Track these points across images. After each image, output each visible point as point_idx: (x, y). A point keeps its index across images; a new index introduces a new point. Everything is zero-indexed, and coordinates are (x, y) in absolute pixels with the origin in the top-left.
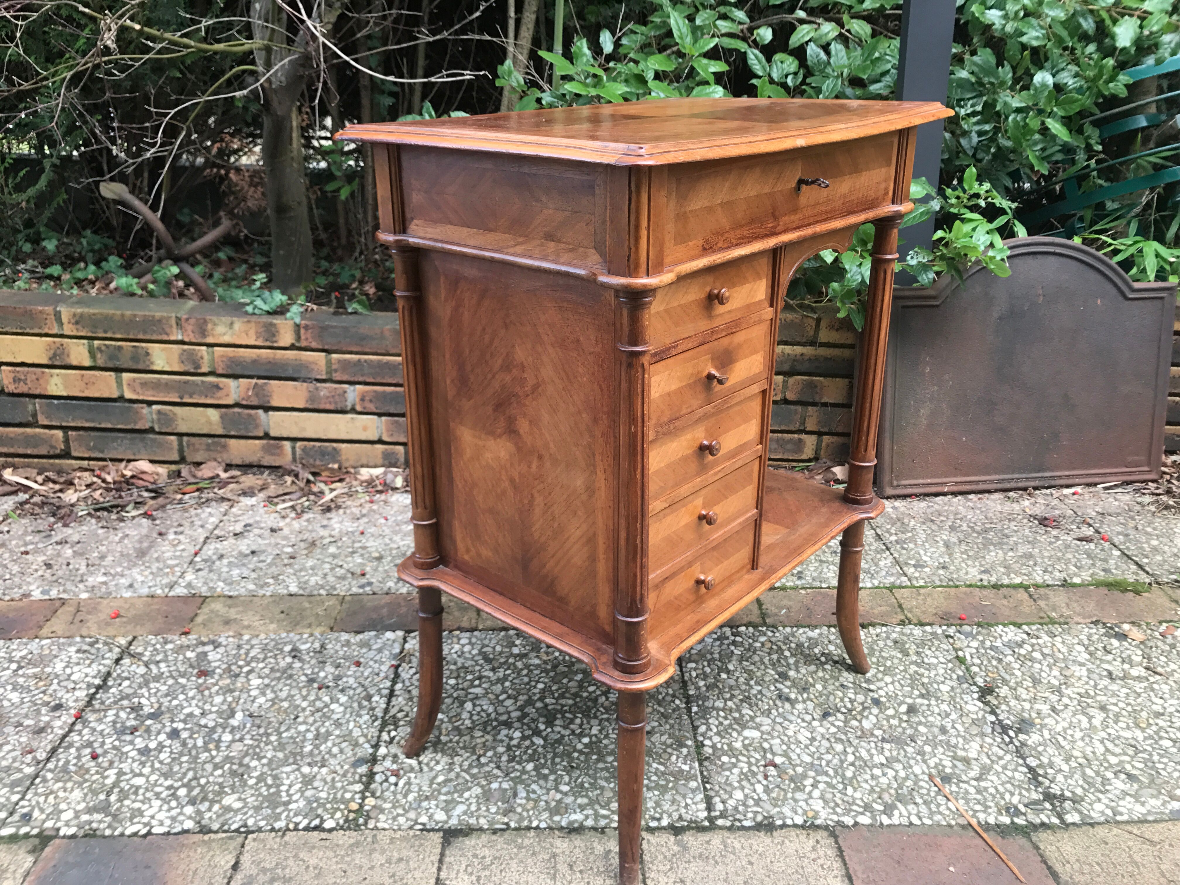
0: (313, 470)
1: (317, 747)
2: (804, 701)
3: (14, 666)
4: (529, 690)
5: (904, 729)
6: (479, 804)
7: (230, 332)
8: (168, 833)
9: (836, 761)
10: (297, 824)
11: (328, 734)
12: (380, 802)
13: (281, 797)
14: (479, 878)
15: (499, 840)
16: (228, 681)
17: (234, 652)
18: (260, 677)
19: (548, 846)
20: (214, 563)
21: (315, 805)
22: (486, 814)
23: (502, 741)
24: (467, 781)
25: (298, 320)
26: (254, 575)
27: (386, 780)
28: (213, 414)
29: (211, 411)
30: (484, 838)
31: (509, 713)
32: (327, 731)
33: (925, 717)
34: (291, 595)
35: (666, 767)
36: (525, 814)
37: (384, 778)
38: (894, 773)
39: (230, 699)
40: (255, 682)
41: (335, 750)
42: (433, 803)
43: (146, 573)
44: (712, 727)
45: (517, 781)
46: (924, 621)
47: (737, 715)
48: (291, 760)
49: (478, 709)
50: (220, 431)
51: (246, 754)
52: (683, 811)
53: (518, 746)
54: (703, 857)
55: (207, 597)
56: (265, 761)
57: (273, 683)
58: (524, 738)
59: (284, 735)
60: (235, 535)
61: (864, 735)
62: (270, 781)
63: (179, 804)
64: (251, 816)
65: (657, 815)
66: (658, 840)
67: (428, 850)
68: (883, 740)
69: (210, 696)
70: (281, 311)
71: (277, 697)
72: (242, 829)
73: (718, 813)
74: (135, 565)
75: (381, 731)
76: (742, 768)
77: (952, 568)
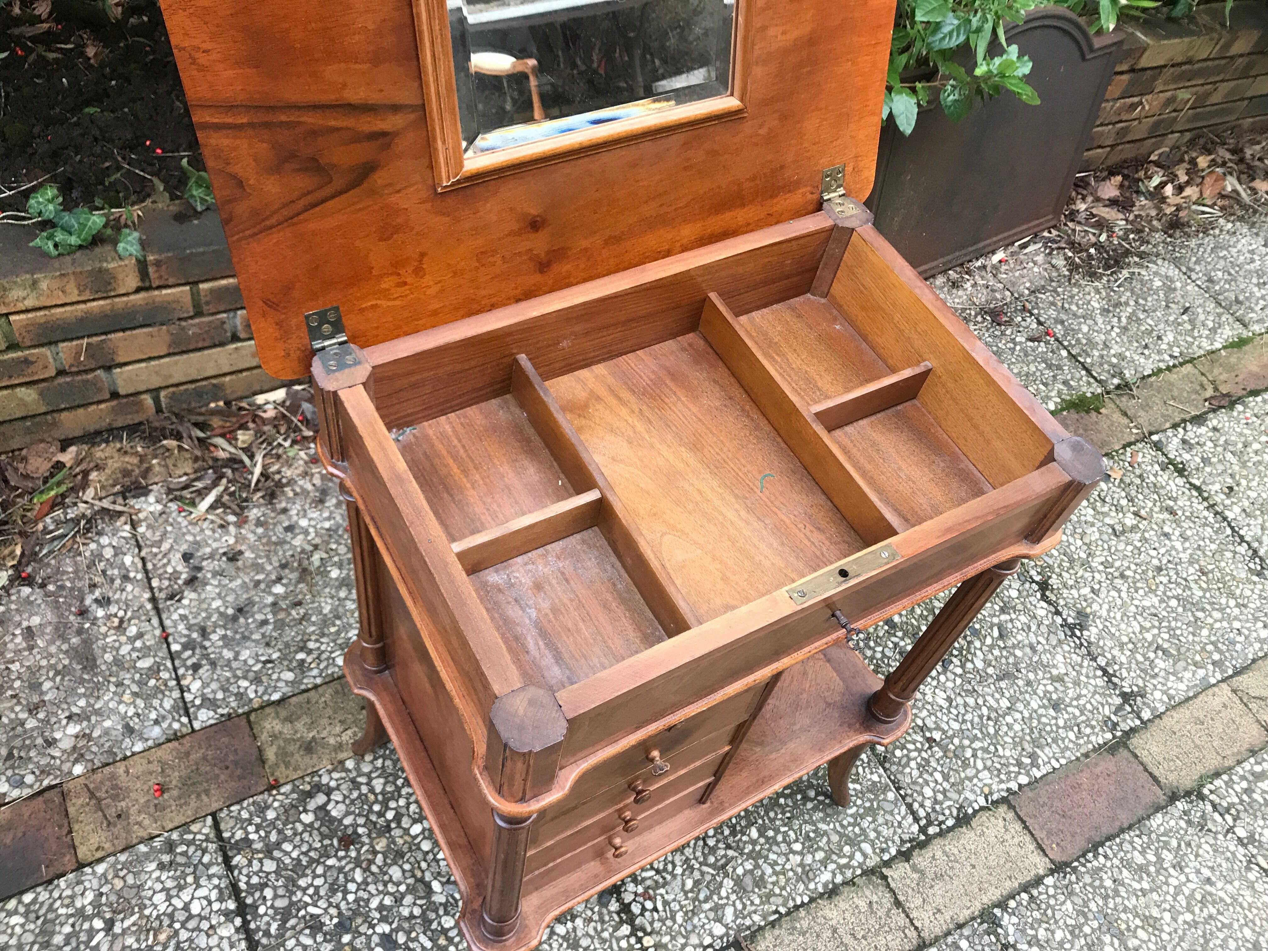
0: (193, 418)
3: (98, 924)
5: (1006, 658)
6: (741, 898)
7: (33, 294)
9: (976, 720)
12: (657, 938)
15: (783, 933)
16: (384, 841)
17: (355, 794)
18: (414, 821)
19: (823, 921)
20: (202, 646)
22: (753, 908)
24: (713, 876)
25: (139, 254)
26: (274, 653)
27: (644, 909)
28: (28, 395)
29: (21, 391)
30: (769, 935)
33: (1015, 637)
35: (861, 784)
36: (784, 893)
37: (640, 906)
38: (1020, 716)
39: (407, 867)
40: (415, 830)
42: (702, 916)
43: (127, 697)
45: (755, 855)
50: (43, 409)
52: (900, 831)
54: (939, 877)
55: (247, 714)
60: (187, 582)
61: (983, 678)
65: (884, 846)
66: (898, 873)
68: (1000, 679)
69: (383, 871)
73: (924, 821)
74: (98, 687)
76: (915, 759)
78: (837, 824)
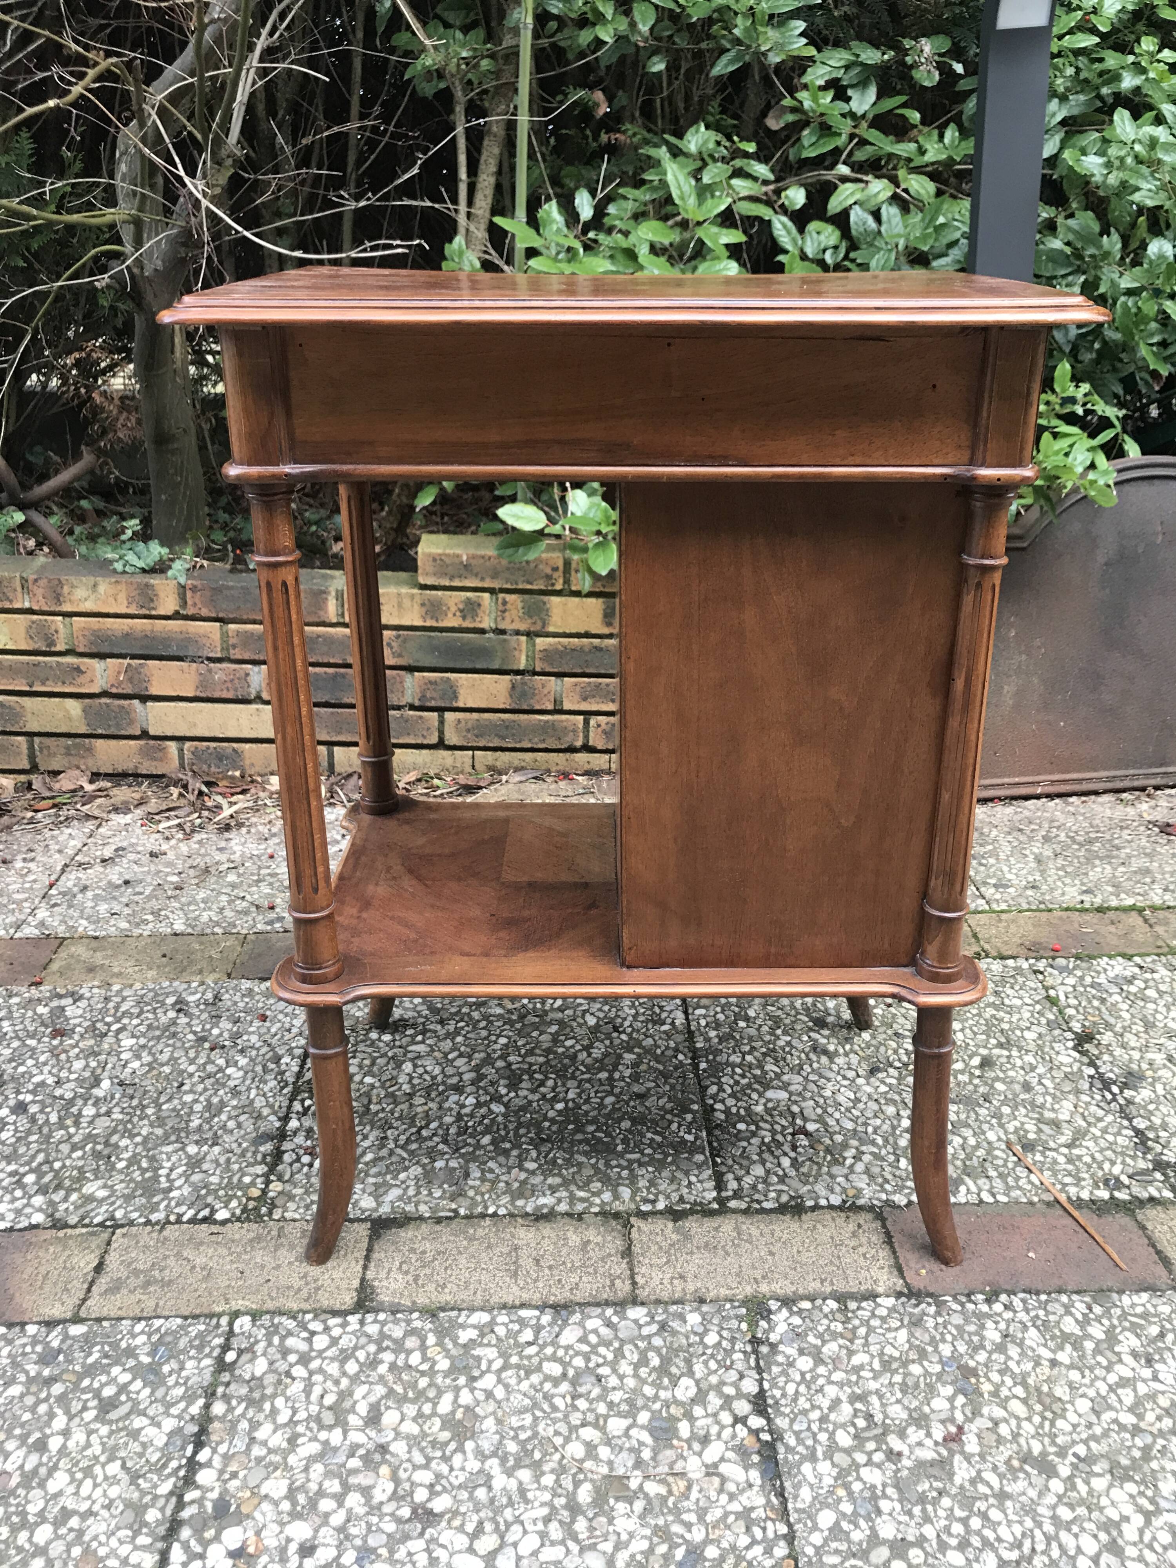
0: (206, 779)
1: (208, 1121)
2: (846, 1054)
4: (488, 1046)
5: (976, 1086)
6: (418, 1187)
7: (93, 597)
8: (11, 1230)
9: (885, 1127)
10: (180, 1216)
11: (222, 1104)
12: (288, 1187)
13: (159, 1183)
14: (416, 1278)
15: (445, 1232)
16: (92, 1042)
17: (100, 1006)
18: (133, 1036)
19: (508, 1236)
20: (75, 896)
21: (203, 1192)
22: (427, 1199)
23: (451, 1109)
24: (404, 1159)
25: (182, 580)
26: (127, 911)
27: (298, 1160)
28: (74, 707)
29: (70, 703)
30: (425, 1228)
31: (460, 1075)
32: (221, 1101)
33: (1004, 1072)
34: (176, 934)
35: (664, 1138)
36: (478, 1198)
37: (294, 1157)
38: (961, 1141)
39: (93, 1064)
40: (127, 1042)
41: (231, 1124)
42: (359, 1186)
44: (726, 1087)
45: (470, 1158)
46: (1006, 953)
47: (758, 1072)
48: (173, 1138)
49: (420, 1070)
50: (83, 730)
51: (115, 1131)
52: (685, 1191)
53: (471, 1115)
54: (710, 1248)
55: (64, 939)
56: (138, 1139)
57: (151, 1043)
58: (479, 1105)
59: (164, 1107)
60: (104, 861)
62: (144, 1164)
63: (25, 1193)
64: (120, 1207)
65: (651, 1197)
66: (652, 1227)
67: (351, 1245)
69: (68, 1061)
70: (160, 568)
71: (156, 1060)
72: (108, 1223)
73: (730, 1193)
75: (291, 1101)
76: (763, 1138)
77: (1044, 887)
78: (602, 1162)
